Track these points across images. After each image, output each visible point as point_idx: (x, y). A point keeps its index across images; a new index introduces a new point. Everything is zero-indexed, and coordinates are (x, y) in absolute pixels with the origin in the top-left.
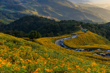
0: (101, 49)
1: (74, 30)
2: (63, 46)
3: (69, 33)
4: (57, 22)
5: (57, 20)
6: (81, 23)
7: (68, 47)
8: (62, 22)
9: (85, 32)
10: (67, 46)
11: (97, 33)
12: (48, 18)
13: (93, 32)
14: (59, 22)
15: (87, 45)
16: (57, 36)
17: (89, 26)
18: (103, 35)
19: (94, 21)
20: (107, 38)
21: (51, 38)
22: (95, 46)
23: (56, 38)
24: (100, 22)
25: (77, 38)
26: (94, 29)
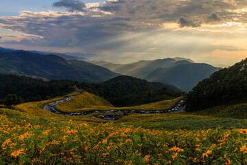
0: (99, 110)
1: (67, 91)
2: (54, 112)
3: (61, 95)
4: (46, 82)
5: (45, 80)
6: (76, 83)
7: (61, 112)
8: (52, 81)
9: (81, 93)
10: (59, 111)
11: (94, 94)
12: (34, 77)
13: (90, 92)
14: (48, 83)
15: (83, 107)
16: (47, 99)
17: (86, 86)
18: (101, 95)
19: (91, 81)
20: (105, 98)
21: (38, 103)
22: (93, 108)
23: (45, 102)
24: (96, 82)
25: (72, 100)
26: (90, 89)
